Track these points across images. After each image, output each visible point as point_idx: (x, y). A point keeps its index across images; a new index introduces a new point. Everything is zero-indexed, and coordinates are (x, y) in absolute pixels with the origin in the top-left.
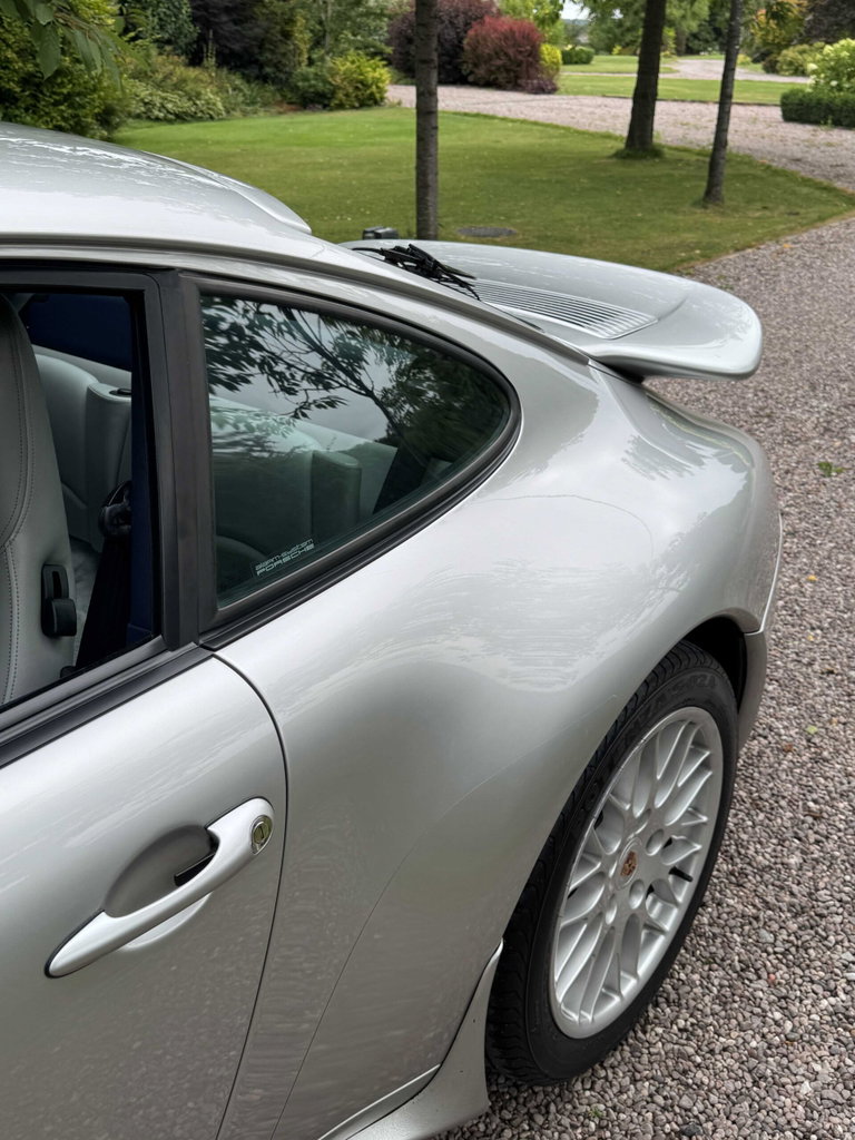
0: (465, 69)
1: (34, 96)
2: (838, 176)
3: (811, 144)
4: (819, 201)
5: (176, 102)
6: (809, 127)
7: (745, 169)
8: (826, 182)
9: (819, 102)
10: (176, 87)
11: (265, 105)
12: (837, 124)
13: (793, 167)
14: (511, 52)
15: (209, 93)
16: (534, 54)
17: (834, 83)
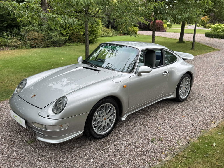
0: (150, 28)
1: (91, 34)
2: (213, 46)
3: (209, 41)
4: (209, 49)
5: (105, 34)
6: (210, 38)
7: (198, 45)
8: (211, 47)
9: (211, 34)
10: (105, 32)
11: (118, 34)
12: (215, 37)
13: (206, 44)
14: (158, 25)
15: (110, 33)
16: (162, 26)
17: (214, 31)
